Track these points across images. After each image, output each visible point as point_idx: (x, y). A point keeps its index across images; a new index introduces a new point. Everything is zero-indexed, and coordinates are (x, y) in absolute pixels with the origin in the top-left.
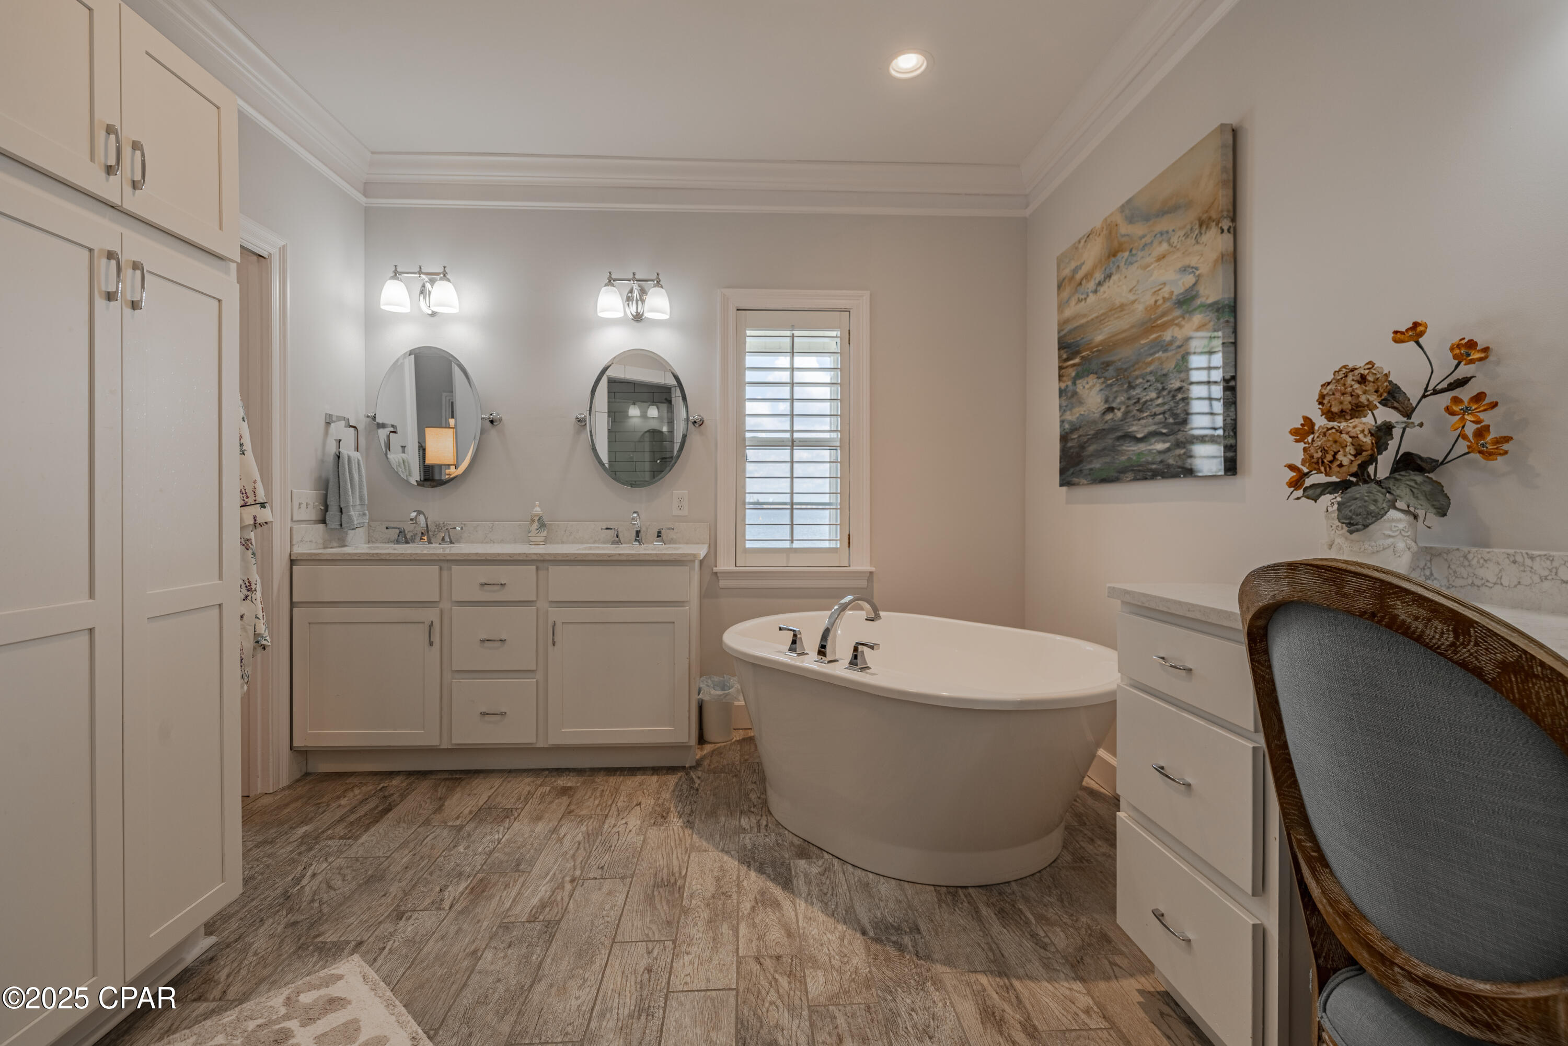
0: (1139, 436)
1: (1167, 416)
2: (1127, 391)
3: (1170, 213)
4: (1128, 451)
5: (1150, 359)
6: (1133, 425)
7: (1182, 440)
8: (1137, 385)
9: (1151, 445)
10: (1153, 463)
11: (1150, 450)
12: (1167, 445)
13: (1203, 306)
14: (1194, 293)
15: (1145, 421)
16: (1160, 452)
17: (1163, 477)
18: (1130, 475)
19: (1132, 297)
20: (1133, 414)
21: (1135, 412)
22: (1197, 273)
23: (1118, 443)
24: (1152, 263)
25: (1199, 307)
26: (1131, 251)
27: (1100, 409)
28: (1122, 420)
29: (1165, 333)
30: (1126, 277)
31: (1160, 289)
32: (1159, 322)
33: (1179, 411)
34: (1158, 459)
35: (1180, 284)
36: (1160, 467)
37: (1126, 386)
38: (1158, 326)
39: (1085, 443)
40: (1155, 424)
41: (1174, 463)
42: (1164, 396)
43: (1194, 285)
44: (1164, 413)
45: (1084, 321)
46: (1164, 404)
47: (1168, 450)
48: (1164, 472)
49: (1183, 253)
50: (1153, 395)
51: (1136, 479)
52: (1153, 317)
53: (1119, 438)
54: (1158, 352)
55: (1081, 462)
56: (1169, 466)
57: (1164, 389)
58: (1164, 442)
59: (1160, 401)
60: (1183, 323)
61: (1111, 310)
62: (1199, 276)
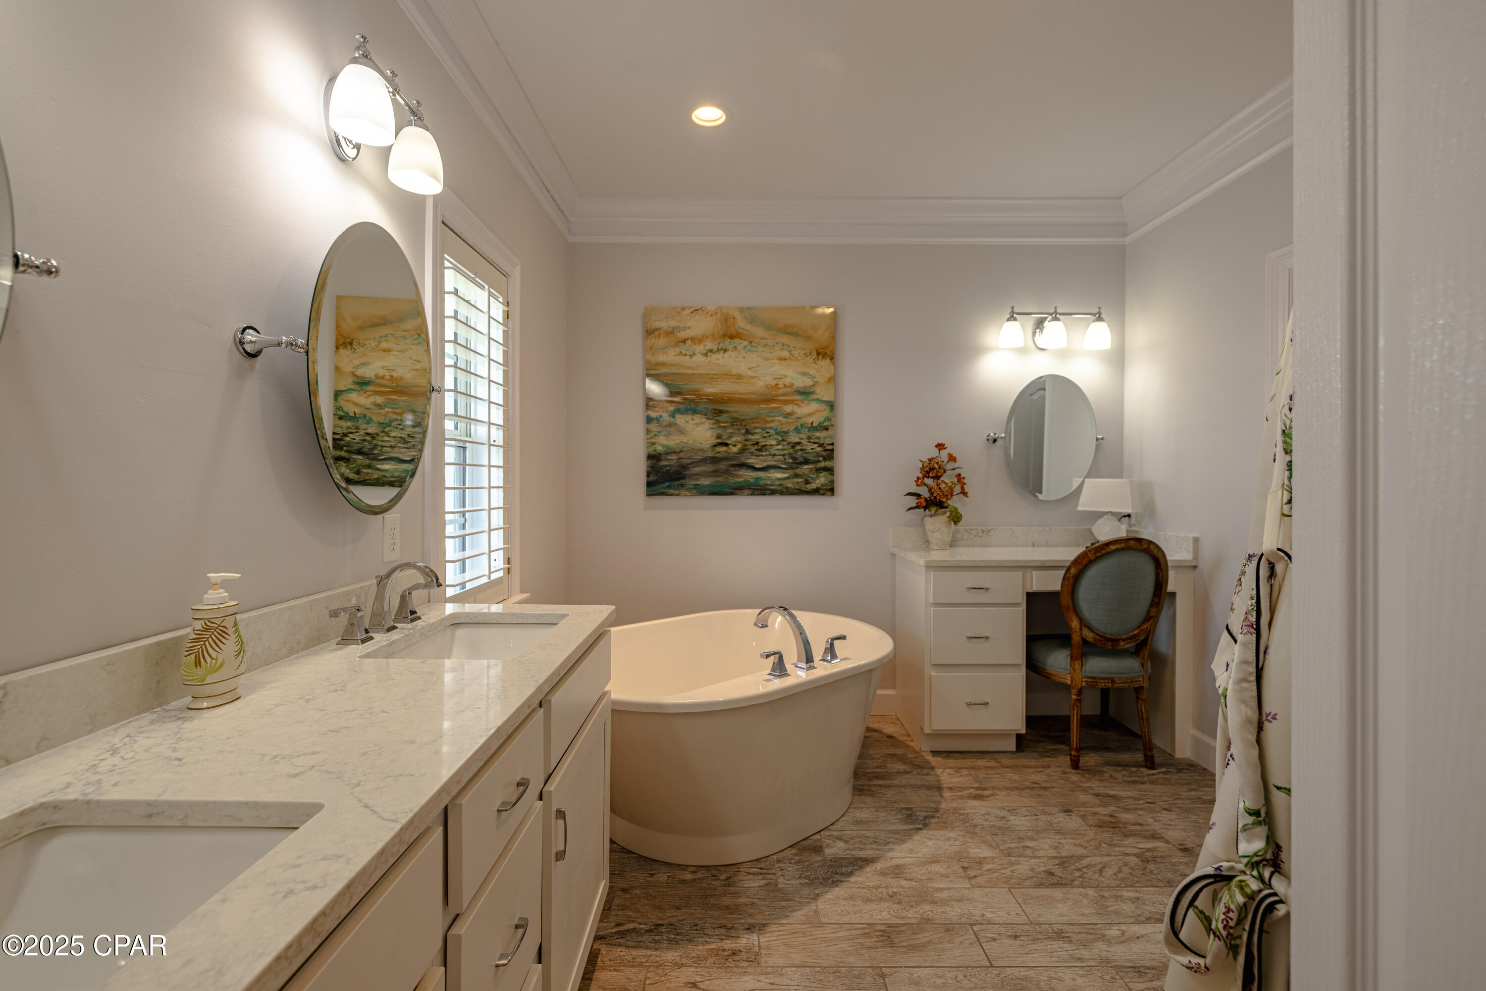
0: (757, 466)
1: (786, 457)
2: (744, 435)
3: (792, 335)
4: (746, 475)
5: (771, 419)
6: (751, 458)
7: (799, 473)
8: (755, 433)
9: (770, 473)
10: (773, 485)
11: (769, 477)
12: (787, 475)
13: (817, 400)
14: (812, 390)
15: (764, 458)
16: (779, 479)
17: (781, 495)
18: (747, 491)
19: (750, 373)
20: (751, 451)
21: (754, 450)
22: (815, 380)
23: (732, 469)
24: (773, 359)
25: (816, 400)
26: (751, 342)
27: (709, 442)
28: (737, 454)
29: (785, 407)
30: (744, 358)
31: (781, 378)
32: (780, 398)
33: (797, 456)
34: (778, 483)
35: (801, 382)
36: (780, 488)
37: (743, 431)
38: (778, 400)
39: (689, 464)
40: (775, 461)
41: (793, 487)
42: (784, 445)
43: (812, 386)
44: (784, 455)
45: (689, 372)
46: (784, 450)
47: (788, 478)
48: (783, 492)
49: (803, 364)
50: (774, 442)
51: (753, 494)
52: (773, 393)
53: (734, 466)
54: (779, 416)
55: (684, 478)
56: (787, 488)
57: (783, 440)
58: (783, 473)
59: (780, 447)
60: (802, 405)
61: (726, 374)
62: (816, 382)
